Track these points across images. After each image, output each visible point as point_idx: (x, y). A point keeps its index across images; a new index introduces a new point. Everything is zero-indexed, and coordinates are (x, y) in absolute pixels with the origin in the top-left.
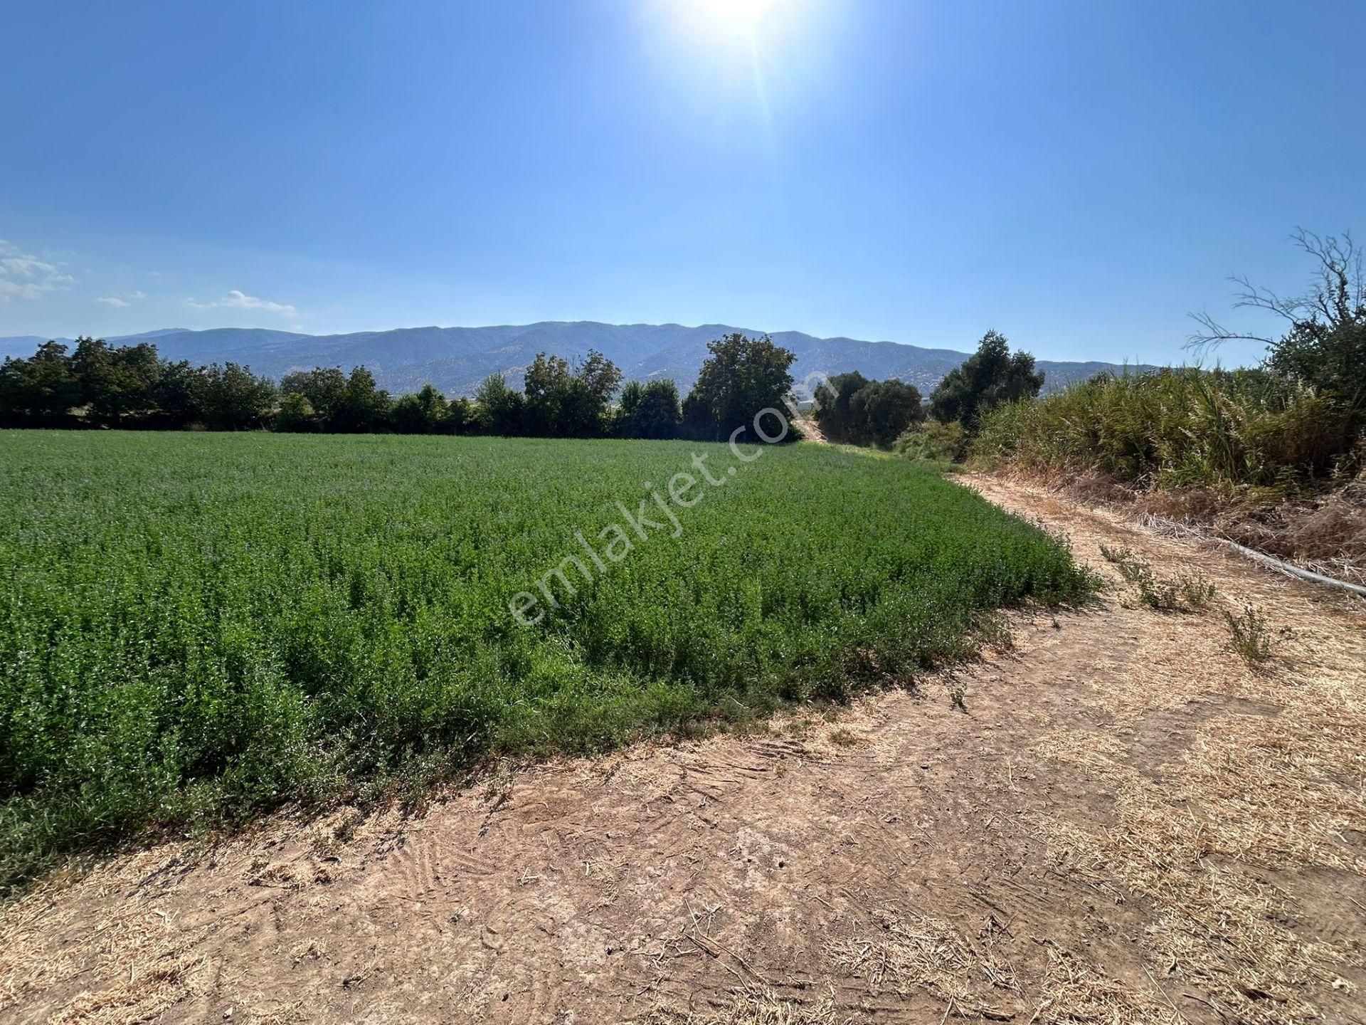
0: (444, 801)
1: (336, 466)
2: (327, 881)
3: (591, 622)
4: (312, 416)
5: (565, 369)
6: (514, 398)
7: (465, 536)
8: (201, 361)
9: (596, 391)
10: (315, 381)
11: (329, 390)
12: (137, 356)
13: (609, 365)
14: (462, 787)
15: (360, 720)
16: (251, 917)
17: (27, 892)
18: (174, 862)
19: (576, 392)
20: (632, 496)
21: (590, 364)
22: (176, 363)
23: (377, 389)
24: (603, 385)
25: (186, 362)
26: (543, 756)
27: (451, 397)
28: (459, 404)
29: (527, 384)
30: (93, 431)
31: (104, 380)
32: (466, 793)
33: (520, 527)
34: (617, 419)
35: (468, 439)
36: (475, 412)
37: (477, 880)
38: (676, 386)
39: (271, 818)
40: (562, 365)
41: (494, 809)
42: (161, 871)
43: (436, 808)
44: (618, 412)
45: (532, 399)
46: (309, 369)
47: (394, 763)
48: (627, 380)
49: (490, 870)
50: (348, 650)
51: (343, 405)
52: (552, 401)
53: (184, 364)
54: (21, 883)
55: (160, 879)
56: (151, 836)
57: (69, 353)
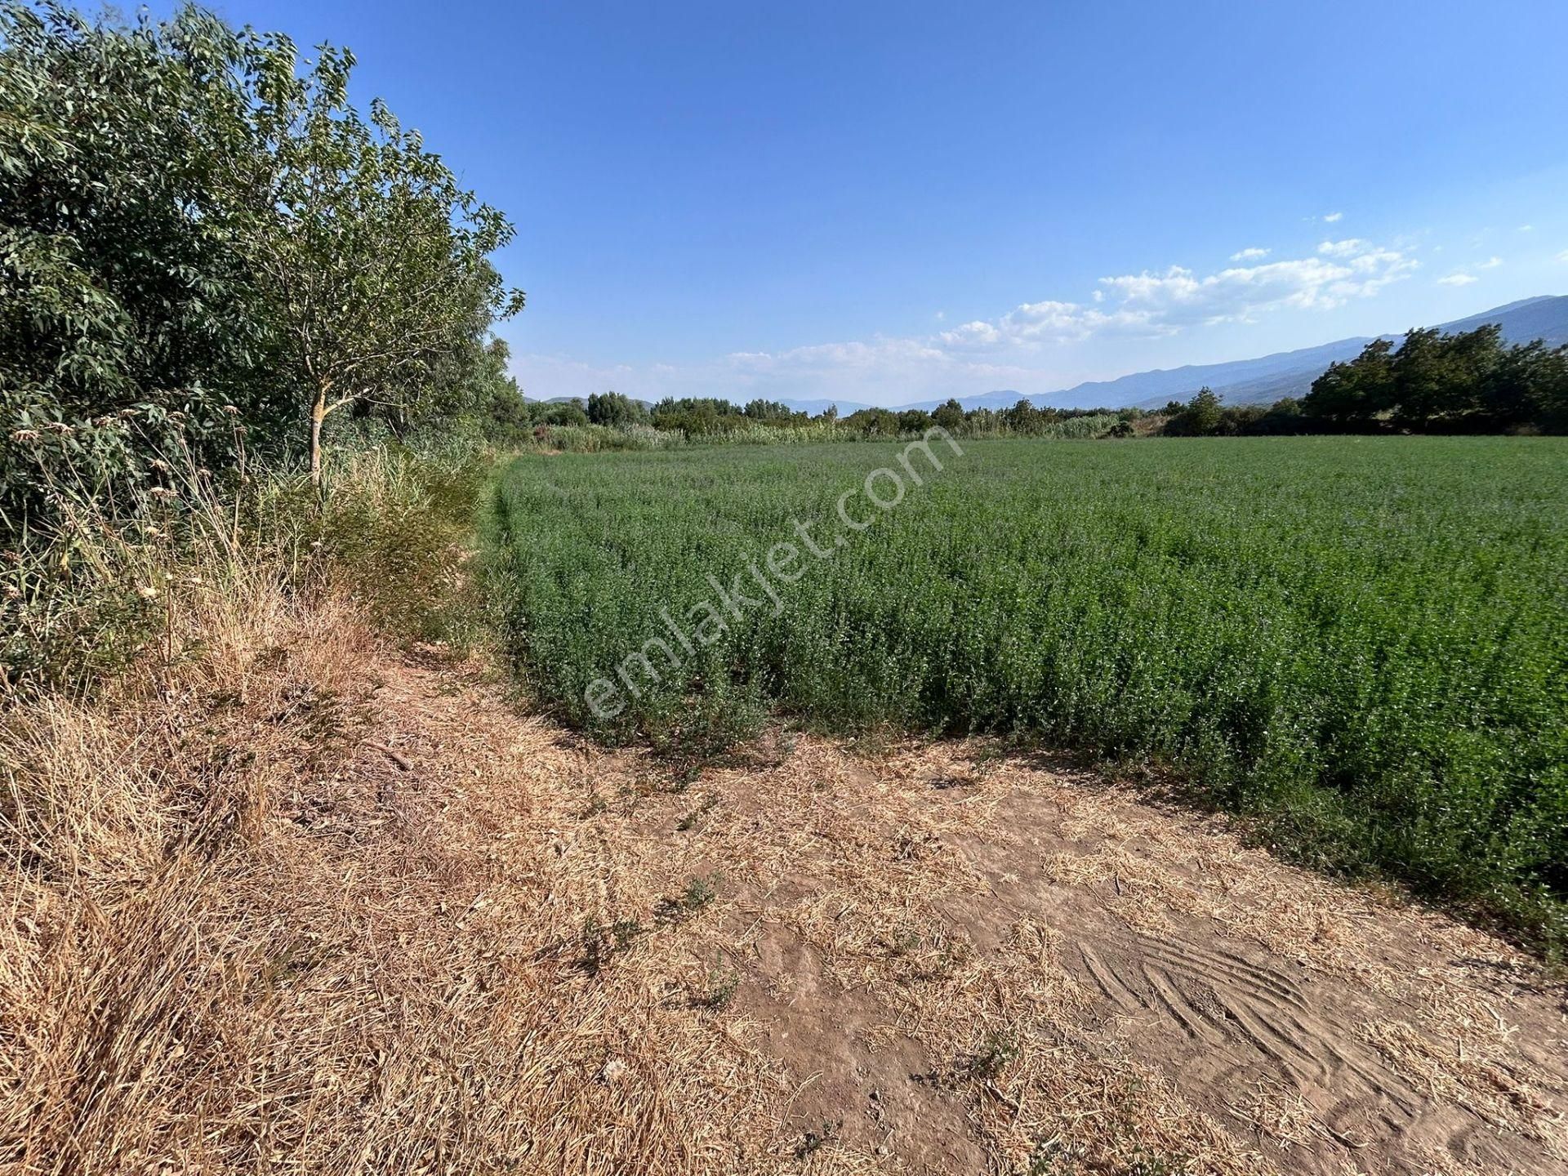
8: (1563, 338)
12: (1471, 342)
17: (1351, 886)
18: (1506, 966)
22: (1524, 344)
25: (1540, 342)
30: (1394, 437)
31: (1421, 377)
42: (1489, 964)
53: (1534, 346)
54: (1347, 872)
55: (1489, 973)
56: (1478, 915)
57: (1392, 351)
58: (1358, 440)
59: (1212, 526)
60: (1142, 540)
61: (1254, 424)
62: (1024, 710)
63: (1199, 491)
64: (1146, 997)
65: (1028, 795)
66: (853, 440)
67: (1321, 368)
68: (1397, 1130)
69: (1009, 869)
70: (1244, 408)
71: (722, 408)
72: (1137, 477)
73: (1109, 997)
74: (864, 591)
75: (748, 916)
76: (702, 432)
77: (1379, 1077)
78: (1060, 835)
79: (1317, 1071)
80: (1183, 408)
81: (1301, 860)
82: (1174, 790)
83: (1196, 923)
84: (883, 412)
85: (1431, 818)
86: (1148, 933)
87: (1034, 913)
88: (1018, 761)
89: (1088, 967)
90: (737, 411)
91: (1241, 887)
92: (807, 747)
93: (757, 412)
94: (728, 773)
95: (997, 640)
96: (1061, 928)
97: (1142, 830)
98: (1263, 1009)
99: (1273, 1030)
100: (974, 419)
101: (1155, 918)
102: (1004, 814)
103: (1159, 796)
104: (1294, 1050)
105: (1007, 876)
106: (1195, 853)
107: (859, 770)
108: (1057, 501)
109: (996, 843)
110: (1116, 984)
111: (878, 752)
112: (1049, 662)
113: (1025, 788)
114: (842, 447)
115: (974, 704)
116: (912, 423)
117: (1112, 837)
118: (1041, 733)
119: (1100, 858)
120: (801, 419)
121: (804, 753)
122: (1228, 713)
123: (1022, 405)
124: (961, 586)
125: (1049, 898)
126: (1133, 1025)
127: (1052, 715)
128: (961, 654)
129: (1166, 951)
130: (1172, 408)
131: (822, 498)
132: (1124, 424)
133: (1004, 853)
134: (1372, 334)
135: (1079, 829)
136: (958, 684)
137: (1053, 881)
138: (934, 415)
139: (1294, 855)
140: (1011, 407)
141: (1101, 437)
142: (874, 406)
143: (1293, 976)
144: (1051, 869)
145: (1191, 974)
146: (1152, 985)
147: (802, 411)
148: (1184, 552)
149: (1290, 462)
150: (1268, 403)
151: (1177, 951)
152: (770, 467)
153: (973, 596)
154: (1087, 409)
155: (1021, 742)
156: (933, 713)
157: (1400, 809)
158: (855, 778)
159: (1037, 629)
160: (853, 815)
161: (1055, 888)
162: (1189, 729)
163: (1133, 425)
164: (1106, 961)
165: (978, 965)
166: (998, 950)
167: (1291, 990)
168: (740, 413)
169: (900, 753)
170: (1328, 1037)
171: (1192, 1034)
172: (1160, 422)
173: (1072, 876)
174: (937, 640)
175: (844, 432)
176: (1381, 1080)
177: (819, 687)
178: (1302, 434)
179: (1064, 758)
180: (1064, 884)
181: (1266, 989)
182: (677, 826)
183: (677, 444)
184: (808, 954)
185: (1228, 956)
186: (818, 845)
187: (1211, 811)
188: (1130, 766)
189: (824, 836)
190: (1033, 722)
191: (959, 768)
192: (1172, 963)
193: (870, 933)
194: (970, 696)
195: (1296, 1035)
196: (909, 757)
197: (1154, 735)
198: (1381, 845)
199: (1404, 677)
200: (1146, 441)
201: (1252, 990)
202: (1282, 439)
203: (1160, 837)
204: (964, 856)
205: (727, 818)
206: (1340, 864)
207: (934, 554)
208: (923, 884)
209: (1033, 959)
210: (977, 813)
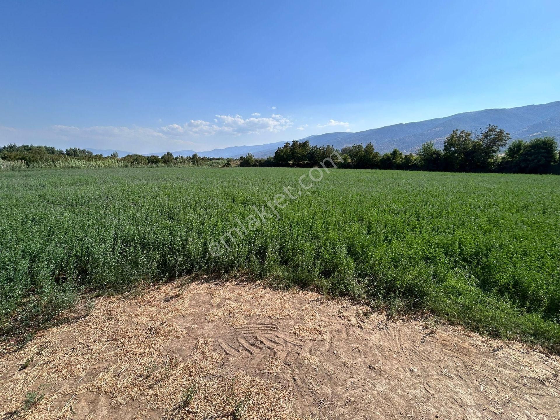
0: (404, 320)
1: (359, 181)
2: (361, 328)
3: (483, 268)
4: (350, 163)
5: (469, 137)
6: (437, 153)
7: (412, 214)
8: (320, 145)
9: (489, 147)
10: (353, 149)
11: (357, 153)
12: (305, 145)
13: (501, 132)
14: (412, 318)
15: (370, 276)
16: (339, 327)
17: (288, 291)
18: (318, 299)
19: (475, 148)
20: (513, 206)
21: (487, 133)
22: (314, 146)
23: (374, 152)
24: (494, 144)
26: (453, 323)
27: (405, 153)
28: (408, 157)
29: (445, 146)
30: (293, 168)
31: (296, 153)
32: (413, 322)
33: (440, 214)
34: (502, 162)
35: (411, 172)
36: (415, 160)
37: (420, 360)
38: (555, 141)
39: (343, 299)
40: (468, 134)
41: (427, 335)
42: (315, 300)
43: (400, 322)
44: (503, 158)
45: (447, 153)
46: (351, 145)
47: (384, 297)
48: (513, 140)
49: (427, 359)
50: (366, 250)
51: (361, 158)
52: (458, 154)
53: (316, 146)
54: (287, 287)
55: (315, 302)
56: (313, 289)
57: (290, 146)
58: (286, 168)
59: (253, 194)
60: (233, 199)
61: (263, 163)
62: (197, 264)
63: (249, 183)
64: (238, 349)
65: (200, 294)
66: (126, 167)
67: (276, 149)
68: (298, 354)
69: (194, 323)
70: (260, 159)
71: (51, 151)
72: (232, 180)
73: (227, 354)
74: (129, 229)
75: (68, 396)
76: (37, 162)
77: (295, 342)
78: (211, 304)
79: (281, 347)
80: (244, 159)
81: (276, 288)
82: (246, 278)
83: (252, 318)
84: (140, 156)
85: (302, 267)
86: (239, 327)
87: (203, 336)
88: (196, 282)
89: (221, 347)
90: (61, 153)
91: (263, 302)
92: (103, 303)
93: (72, 153)
94: (55, 329)
95: (186, 240)
96: (212, 337)
97: (237, 294)
98: (269, 336)
99: (272, 341)
100: (178, 160)
101: (241, 321)
102: (192, 303)
103: (241, 281)
104: (277, 344)
105: (193, 326)
106: (252, 296)
107: (130, 306)
108: (207, 188)
109: (189, 316)
110: (230, 349)
111: (139, 295)
112: (205, 244)
113: (199, 291)
114: (121, 170)
115: (178, 266)
116: (153, 160)
117: (228, 299)
118: (203, 270)
119: (224, 308)
120: (99, 158)
121: (102, 306)
122: (258, 250)
123: (195, 155)
124: (172, 222)
125: (208, 328)
126: (235, 360)
127: (206, 263)
128: (173, 248)
129: (244, 331)
130: (242, 158)
131: (109, 191)
132: (228, 163)
133: (192, 318)
134: (286, 141)
135: (217, 300)
136: (172, 260)
137: (209, 321)
138: (162, 158)
139: (275, 287)
140: (191, 156)
141: (222, 167)
142: (136, 153)
143: (276, 323)
144: (208, 318)
145: (251, 335)
146: (241, 343)
147: (99, 154)
148: (245, 203)
149: (272, 175)
150: (266, 158)
151: (247, 329)
152: (81, 178)
153: (177, 225)
154: (217, 158)
155: (197, 275)
156: (163, 273)
157: (296, 266)
158: (128, 309)
159: (200, 234)
160: (127, 326)
161: (210, 324)
162: (248, 257)
163: (231, 163)
164: (226, 342)
165: (182, 365)
166: (190, 355)
167: (276, 327)
168: (63, 154)
169: (149, 293)
170: (284, 336)
171: (251, 354)
172: (239, 162)
173: (216, 317)
174: (163, 244)
175: (122, 163)
176: (296, 342)
177: (109, 275)
178: (274, 167)
179: (212, 277)
180: (213, 321)
181: (270, 330)
182: (18, 369)
183: (20, 168)
184: (103, 399)
185: (261, 324)
186: (109, 346)
187: (255, 281)
188: (232, 274)
189: (112, 340)
190: (201, 267)
191: (175, 291)
192: (246, 333)
193: (135, 373)
194: (176, 263)
195: (277, 340)
196: (153, 293)
197: (238, 262)
198: (293, 277)
199: (295, 230)
200: (235, 168)
201: (266, 332)
202: (270, 168)
203: (241, 294)
204: (176, 325)
205: (54, 352)
206: (285, 286)
207: (161, 211)
208: (160, 342)
209: (202, 353)
210: (182, 306)
